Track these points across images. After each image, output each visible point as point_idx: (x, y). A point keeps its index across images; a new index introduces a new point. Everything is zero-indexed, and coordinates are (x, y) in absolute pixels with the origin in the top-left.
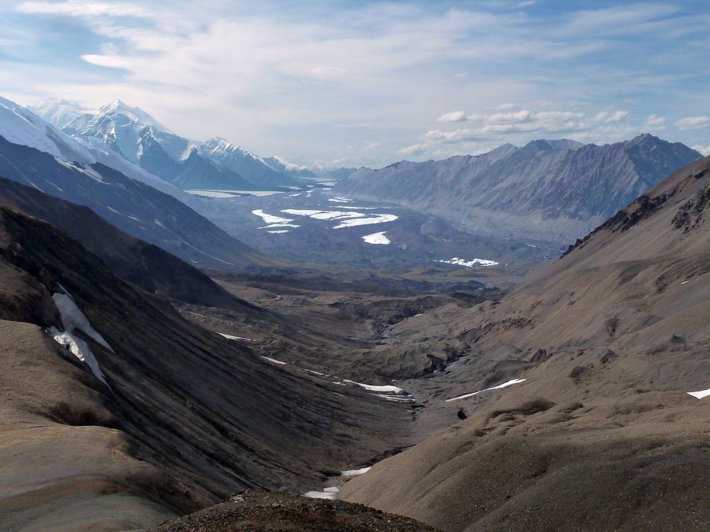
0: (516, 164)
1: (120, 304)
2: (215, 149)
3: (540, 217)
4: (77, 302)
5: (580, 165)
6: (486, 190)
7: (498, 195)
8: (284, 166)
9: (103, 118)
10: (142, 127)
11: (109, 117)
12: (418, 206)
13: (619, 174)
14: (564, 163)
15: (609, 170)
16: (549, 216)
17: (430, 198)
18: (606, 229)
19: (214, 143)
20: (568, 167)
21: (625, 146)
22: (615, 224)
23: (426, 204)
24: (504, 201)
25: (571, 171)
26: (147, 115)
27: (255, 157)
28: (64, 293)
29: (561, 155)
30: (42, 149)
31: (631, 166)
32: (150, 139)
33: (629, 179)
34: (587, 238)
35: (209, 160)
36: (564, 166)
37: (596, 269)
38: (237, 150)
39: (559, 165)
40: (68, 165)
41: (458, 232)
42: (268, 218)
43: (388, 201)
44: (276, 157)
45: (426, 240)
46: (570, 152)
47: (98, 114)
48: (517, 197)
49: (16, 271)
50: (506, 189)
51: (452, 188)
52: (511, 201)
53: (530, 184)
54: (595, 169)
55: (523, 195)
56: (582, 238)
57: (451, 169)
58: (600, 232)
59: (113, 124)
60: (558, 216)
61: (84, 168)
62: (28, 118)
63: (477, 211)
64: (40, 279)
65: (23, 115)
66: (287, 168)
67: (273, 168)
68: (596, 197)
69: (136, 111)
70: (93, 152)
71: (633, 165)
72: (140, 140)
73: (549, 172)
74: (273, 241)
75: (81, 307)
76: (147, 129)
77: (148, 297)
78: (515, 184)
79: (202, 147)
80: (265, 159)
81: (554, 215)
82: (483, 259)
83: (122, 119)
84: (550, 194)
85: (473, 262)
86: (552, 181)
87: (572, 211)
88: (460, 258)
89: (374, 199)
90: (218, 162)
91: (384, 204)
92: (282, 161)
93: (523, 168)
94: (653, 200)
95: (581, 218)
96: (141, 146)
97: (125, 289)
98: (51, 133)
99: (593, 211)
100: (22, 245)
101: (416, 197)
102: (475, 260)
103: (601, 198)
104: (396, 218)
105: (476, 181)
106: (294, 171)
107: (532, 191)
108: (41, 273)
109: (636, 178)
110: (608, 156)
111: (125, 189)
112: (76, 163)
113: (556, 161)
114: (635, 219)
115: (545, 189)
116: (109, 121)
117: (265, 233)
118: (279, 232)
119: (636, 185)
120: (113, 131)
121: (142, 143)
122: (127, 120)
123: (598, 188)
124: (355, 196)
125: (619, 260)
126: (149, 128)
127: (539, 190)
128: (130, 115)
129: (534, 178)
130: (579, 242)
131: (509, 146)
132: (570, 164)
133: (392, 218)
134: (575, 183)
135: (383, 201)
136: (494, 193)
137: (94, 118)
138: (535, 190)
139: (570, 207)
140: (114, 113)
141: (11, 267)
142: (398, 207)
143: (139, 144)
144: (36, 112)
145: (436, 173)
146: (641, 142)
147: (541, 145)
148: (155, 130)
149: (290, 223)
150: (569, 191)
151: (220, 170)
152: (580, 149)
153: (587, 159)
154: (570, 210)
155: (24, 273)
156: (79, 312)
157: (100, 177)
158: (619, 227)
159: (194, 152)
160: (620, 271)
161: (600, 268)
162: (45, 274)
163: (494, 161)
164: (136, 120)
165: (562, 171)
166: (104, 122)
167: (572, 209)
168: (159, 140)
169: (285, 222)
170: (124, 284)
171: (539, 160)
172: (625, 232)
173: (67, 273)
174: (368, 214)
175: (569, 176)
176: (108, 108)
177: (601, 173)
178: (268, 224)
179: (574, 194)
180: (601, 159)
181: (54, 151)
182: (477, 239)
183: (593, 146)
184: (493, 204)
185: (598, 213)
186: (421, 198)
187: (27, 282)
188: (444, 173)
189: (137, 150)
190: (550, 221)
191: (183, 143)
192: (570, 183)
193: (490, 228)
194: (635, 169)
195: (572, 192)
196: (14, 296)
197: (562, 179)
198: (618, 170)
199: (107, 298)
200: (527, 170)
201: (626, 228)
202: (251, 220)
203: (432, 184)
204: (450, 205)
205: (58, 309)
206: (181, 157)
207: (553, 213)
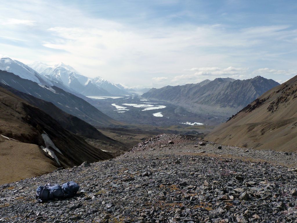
0: (211, 87)
1: (65, 138)
2: (98, 81)
3: (219, 107)
4: (50, 137)
5: (234, 87)
6: (199, 97)
7: (204, 98)
8: (123, 88)
9: (56, 69)
10: (70, 73)
11: (58, 69)
12: (174, 103)
13: (248, 91)
14: (228, 87)
15: (245, 89)
16: (223, 106)
17: (178, 100)
18: (243, 111)
19: (97, 79)
20: (229, 88)
21: (251, 80)
22: (247, 109)
23: (177, 102)
24: (206, 101)
25: (231, 89)
26: (72, 68)
27: (112, 84)
28: (45, 134)
29: (227, 84)
30: (34, 81)
31: (253, 88)
32: (74, 77)
33: (252, 93)
34: (236, 115)
35: (95, 85)
36: (228, 88)
37: (239, 126)
38: (106, 81)
39: (226, 87)
40: (43, 86)
41: (189, 112)
42: (118, 107)
43: (162, 100)
44: (121, 84)
45: (177, 115)
46: (231, 82)
47: (54, 67)
48: (210, 99)
49: (28, 126)
50: (207, 96)
51: (186, 96)
52: (208, 101)
53: (215, 94)
54: (239, 89)
55: (213, 99)
56: (234, 115)
57: (186, 89)
58: (241, 112)
59: (59, 71)
60: (226, 106)
61: (49, 88)
62: (28, 69)
63: (195, 104)
64: (37, 129)
65: (26, 68)
66: (125, 88)
67: (120, 88)
68: (240, 99)
69: (68, 66)
70: (52, 82)
71: (254, 88)
72: (70, 77)
73: (222, 90)
74: (119, 115)
75: (51, 139)
76: (72, 73)
77: (75, 135)
78: (210, 95)
79: (93, 80)
80: (116, 85)
81: (224, 106)
82: (198, 122)
83: (63, 70)
84: (223, 98)
85: (194, 124)
86: (223, 94)
87: (231, 105)
88: (189, 122)
89: (158, 100)
90: (99, 86)
91: (161, 102)
92: (123, 85)
93: (213, 88)
94: (261, 101)
95: (234, 107)
96: (70, 80)
97: (66, 132)
98: (36, 75)
99: (239, 105)
100: (30, 116)
101: (173, 99)
102: (195, 123)
103: (242, 100)
104: (165, 107)
105: (195, 93)
106: (127, 89)
107: (216, 97)
108: (37, 126)
109: (255, 92)
110: (245, 84)
111: (64, 95)
112: (46, 86)
113: (225, 86)
114: (254, 108)
115: (221, 96)
116: (58, 70)
117: (116, 112)
118: (121, 112)
119: (255, 95)
120: (59, 74)
121: (70, 78)
122: (65, 70)
123: (241, 96)
124: (150, 99)
125: (248, 123)
126: (73, 73)
127: (219, 97)
128: (66, 68)
129: (217, 92)
130: (233, 116)
131: (208, 80)
132: (230, 87)
133: (164, 107)
134: (232, 94)
135: (160, 100)
136: (202, 98)
137: (52, 69)
138: (217, 97)
139: (230, 103)
140: (60, 67)
141: (27, 124)
142: (166, 103)
143: (69, 79)
144: (31, 67)
145: (180, 90)
146: (257, 79)
147: (220, 80)
148: (75, 73)
149: (125, 109)
150: (230, 97)
151: (99, 89)
152: (234, 81)
153: (237, 85)
154: (230, 104)
155: (31, 126)
156: (51, 140)
157: (55, 91)
158: (248, 111)
159: (90, 82)
160: (248, 127)
161: (240, 126)
162: (39, 127)
163: (202, 85)
164: (68, 70)
165: (227, 90)
166: (56, 71)
167: (231, 104)
168: (77, 77)
169: (124, 108)
170: (66, 131)
171: (219, 85)
172: (250, 112)
173: (46, 127)
174: (155, 105)
175: (230, 91)
176: (58, 65)
177: (242, 91)
178: (118, 109)
179: (232, 98)
180: (242, 85)
181: (38, 81)
182: (196, 115)
183: (239, 80)
184: (202, 102)
185: (241, 106)
186: (175, 100)
187: (33, 130)
188: (183, 90)
189: (69, 81)
190: (223, 108)
191: (86, 79)
192: (230, 94)
193: (201, 111)
194: (255, 89)
195: (231, 98)
196: (28, 135)
197: (227, 93)
198: (248, 89)
199: (61, 136)
200: (214, 89)
201: (251, 111)
202: (111, 108)
203: (179, 95)
204: (186, 102)
205: (43, 139)
206: (85, 84)
207: (224, 105)
